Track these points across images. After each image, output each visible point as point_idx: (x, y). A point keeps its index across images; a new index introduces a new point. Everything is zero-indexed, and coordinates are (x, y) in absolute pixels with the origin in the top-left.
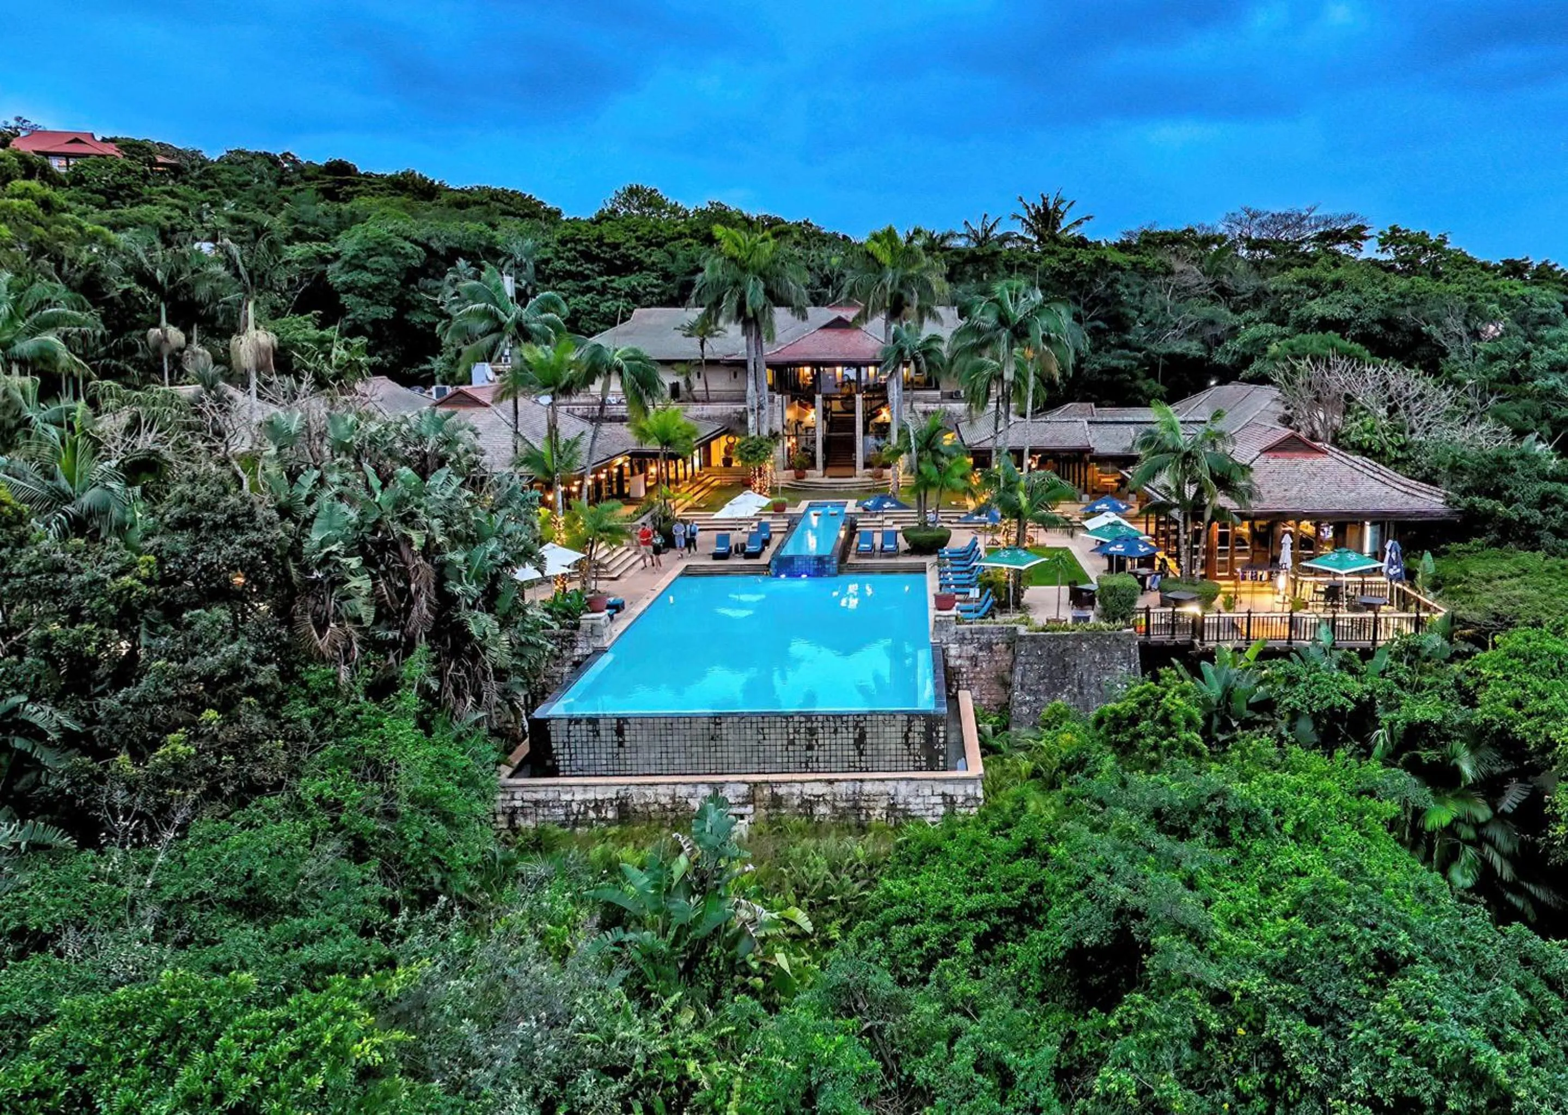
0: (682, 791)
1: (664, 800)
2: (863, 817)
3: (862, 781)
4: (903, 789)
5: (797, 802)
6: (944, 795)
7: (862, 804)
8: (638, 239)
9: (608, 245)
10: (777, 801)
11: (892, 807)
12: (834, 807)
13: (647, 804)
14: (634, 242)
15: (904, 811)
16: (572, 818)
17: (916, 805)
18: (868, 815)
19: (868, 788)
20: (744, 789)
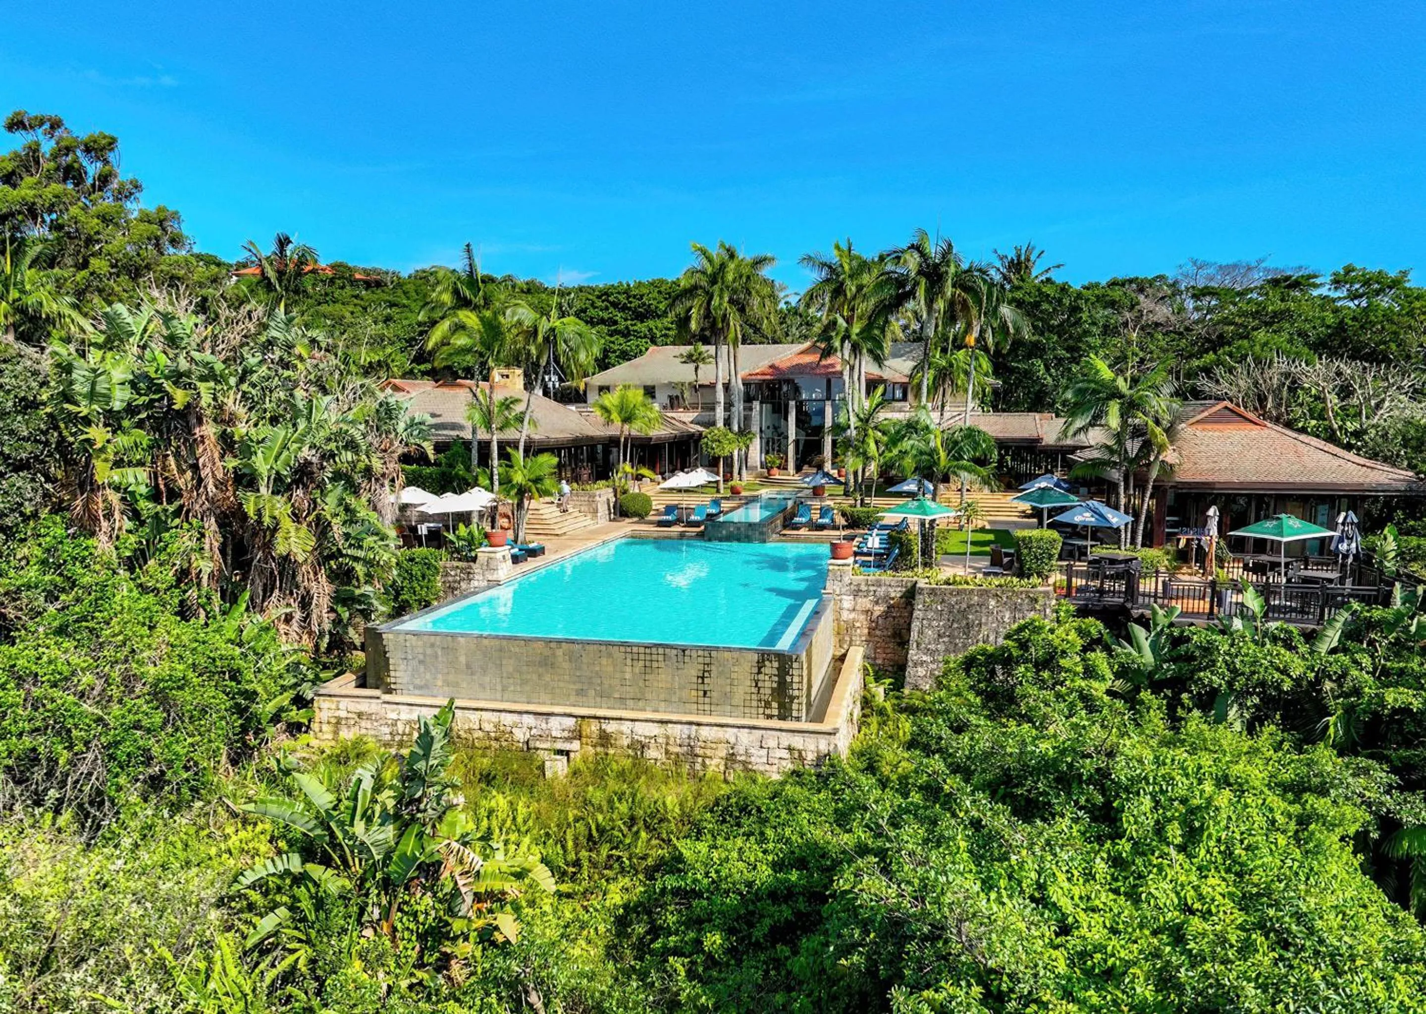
0: (508, 719)
1: (488, 727)
2: (698, 767)
3: (699, 724)
4: (745, 739)
5: (626, 742)
6: (790, 749)
7: (698, 751)
8: (660, 292)
9: (634, 297)
10: (605, 739)
11: (731, 758)
12: (667, 752)
13: (470, 731)
14: (655, 295)
15: (744, 763)
16: (397, 738)
17: (758, 759)
18: (704, 765)
19: (705, 733)
20: (570, 722)
